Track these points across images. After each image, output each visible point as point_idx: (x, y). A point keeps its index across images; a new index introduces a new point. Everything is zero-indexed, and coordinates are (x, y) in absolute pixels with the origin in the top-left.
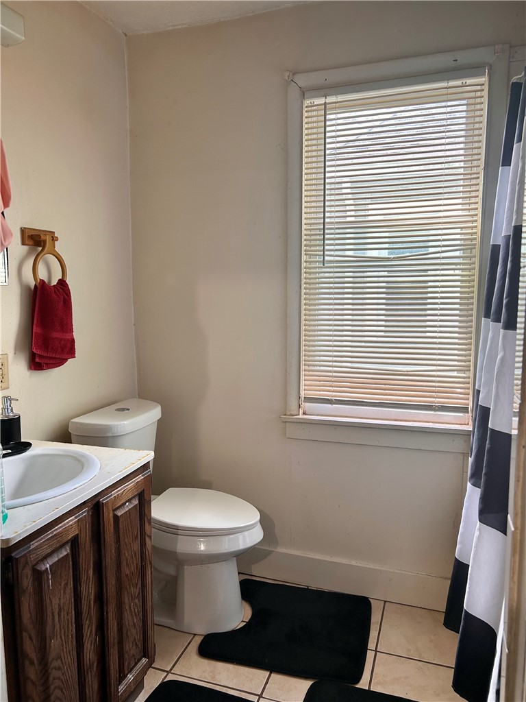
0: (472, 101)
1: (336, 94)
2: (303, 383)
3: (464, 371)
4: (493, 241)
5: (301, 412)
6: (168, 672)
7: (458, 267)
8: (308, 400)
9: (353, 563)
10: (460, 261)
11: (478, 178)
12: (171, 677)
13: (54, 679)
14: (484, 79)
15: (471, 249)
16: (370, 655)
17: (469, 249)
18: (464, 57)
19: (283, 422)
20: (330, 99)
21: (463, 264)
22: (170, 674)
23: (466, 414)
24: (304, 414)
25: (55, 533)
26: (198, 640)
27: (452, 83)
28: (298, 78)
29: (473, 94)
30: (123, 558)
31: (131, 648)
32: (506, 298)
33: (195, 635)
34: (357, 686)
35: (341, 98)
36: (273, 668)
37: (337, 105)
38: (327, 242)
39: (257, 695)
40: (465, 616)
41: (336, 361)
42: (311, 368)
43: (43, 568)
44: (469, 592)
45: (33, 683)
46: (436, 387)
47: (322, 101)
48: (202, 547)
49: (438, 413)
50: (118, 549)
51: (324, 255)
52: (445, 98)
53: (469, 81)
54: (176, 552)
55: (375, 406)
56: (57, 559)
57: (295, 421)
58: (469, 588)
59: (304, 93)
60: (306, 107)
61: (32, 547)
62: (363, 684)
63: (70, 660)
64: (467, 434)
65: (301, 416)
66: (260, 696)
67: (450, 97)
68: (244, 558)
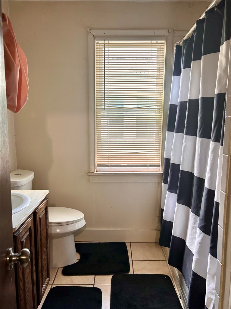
0: (159, 49)
1: (108, 40)
2: (96, 159)
3: (158, 151)
4: (170, 103)
5: (96, 171)
6: (52, 284)
7: (155, 112)
8: (99, 165)
9: (118, 229)
10: (156, 110)
11: (163, 79)
12: (54, 286)
13: (27, 287)
14: (164, 42)
15: (160, 105)
16: (130, 262)
17: (159, 105)
18: (158, 32)
19: (88, 175)
20: (106, 42)
21: (157, 111)
22: (53, 285)
23: (159, 167)
24: (96, 172)
25: (26, 225)
26: (61, 270)
27: (153, 42)
28: (92, 31)
29: (159, 47)
30: (42, 236)
31: (45, 274)
32: (186, 124)
33: (58, 268)
34: (129, 273)
35: (110, 42)
36: (96, 273)
37: (109, 45)
38: (106, 101)
39: (93, 284)
40: (173, 237)
41: (110, 149)
42: (99, 152)
43: (23, 241)
44: (174, 229)
45: (22, 289)
46: (148, 158)
47: (103, 42)
48: (58, 231)
49: (149, 167)
50: (41, 232)
51: (105, 106)
52: (151, 47)
53: (159, 42)
54: (51, 234)
55: (126, 166)
56: (26, 236)
57: (94, 174)
58: (174, 227)
59: (95, 38)
60: (96, 44)
61: (20, 231)
62: (131, 272)
63: (30, 279)
64: (161, 175)
65: (96, 173)
66: (94, 285)
67: (152, 47)
68: (76, 233)
